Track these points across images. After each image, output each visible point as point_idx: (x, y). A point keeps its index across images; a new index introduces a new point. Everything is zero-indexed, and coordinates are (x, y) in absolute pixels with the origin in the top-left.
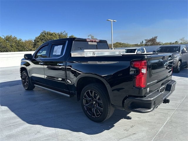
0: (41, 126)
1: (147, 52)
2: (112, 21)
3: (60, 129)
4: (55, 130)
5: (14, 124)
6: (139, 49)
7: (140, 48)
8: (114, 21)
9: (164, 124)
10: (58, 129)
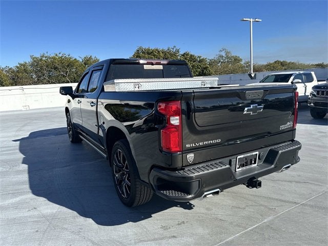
0: (45, 199)
1: (318, 81)
2: (252, 20)
3: (66, 209)
4: (59, 208)
5: (15, 192)
6: (300, 74)
7: (301, 72)
8: (257, 20)
9: (250, 229)
10: (64, 208)
